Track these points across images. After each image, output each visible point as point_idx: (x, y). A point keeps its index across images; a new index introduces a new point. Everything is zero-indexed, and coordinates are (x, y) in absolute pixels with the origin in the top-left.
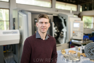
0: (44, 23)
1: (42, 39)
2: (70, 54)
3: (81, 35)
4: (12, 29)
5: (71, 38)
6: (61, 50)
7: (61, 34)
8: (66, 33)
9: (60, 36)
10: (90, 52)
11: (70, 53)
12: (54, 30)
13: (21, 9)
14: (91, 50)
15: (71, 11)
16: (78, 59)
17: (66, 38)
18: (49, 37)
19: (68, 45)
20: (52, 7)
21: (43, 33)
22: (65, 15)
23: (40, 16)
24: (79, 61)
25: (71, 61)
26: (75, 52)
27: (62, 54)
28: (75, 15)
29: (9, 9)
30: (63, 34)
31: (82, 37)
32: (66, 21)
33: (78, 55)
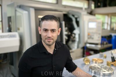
3: (99, 37)
5: (85, 41)
7: (72, 37)
8: (79, 35)
9: (71, 39)
11: (94, 61)
13: (19, 4)
17: (79, 42)
20: (57, 3)
22: (78, 12)
29: (1, 5)
30: (74, 37)
31: (99, 40)
32: (78, 20)
33: (108, 65)
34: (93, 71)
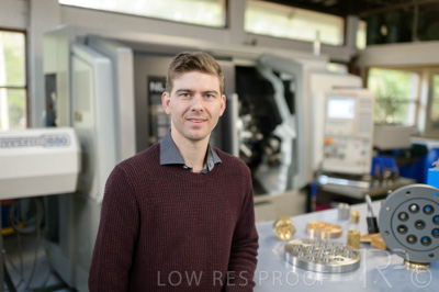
0: (198, 96)
1: (189, 169)
2: (312, 237)
3: (363, 153)
4: (38, 127)
5: (315, 166)
6: (272, 222)
7: (269, 151)
8: (295, 142)
9: (265, 158)
10: (402, 227)
11: (312, 232)
12: (239, 133)
13: (83, 33)
14: (407, 216)
15: (317, 46)
16: (348, 261)
17: (293, 170)
18: (220, 161)
19: (302, 199)
20: (227, 27)
21: (195, 140)
22: (290, 62)
23: (179, 64)
24: (356, 266)
25: (319, 267)
26: (335, 231)
27: (277, 239)
28: (333, 61)
29: (25, 32)
30: (278, 151)
31: (365, 164)
32: (293, 88)
33: (350, 242)
34: (295, 260)
